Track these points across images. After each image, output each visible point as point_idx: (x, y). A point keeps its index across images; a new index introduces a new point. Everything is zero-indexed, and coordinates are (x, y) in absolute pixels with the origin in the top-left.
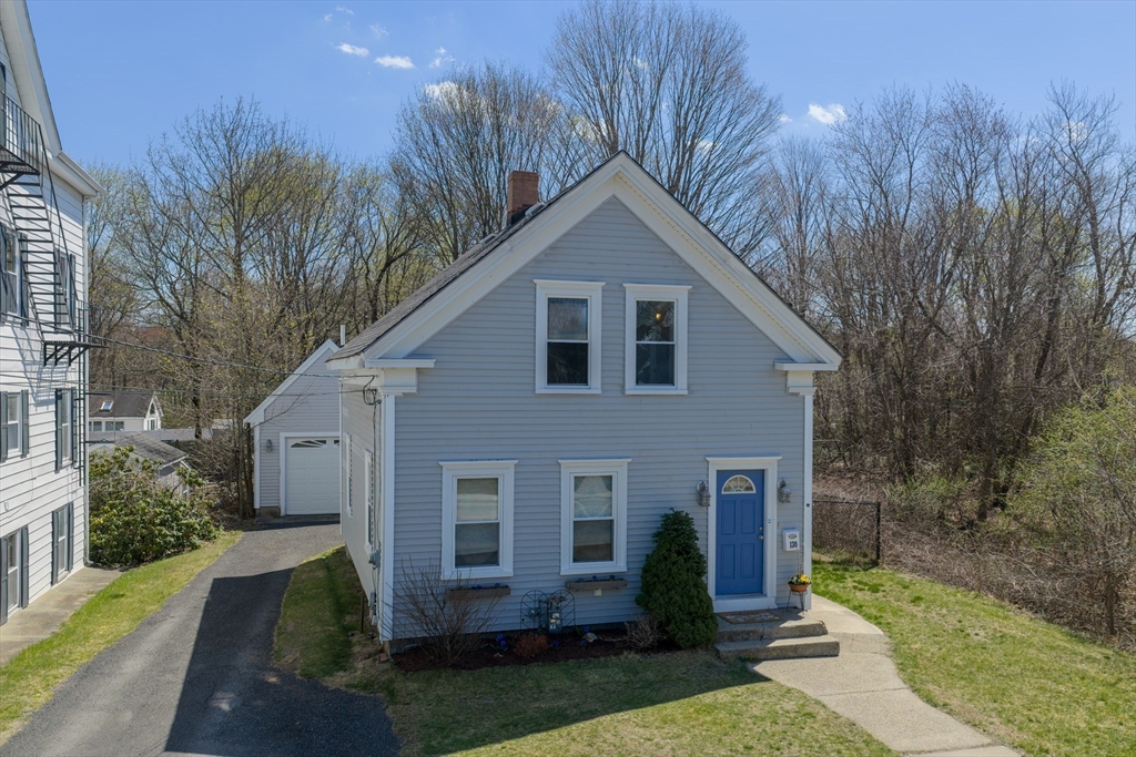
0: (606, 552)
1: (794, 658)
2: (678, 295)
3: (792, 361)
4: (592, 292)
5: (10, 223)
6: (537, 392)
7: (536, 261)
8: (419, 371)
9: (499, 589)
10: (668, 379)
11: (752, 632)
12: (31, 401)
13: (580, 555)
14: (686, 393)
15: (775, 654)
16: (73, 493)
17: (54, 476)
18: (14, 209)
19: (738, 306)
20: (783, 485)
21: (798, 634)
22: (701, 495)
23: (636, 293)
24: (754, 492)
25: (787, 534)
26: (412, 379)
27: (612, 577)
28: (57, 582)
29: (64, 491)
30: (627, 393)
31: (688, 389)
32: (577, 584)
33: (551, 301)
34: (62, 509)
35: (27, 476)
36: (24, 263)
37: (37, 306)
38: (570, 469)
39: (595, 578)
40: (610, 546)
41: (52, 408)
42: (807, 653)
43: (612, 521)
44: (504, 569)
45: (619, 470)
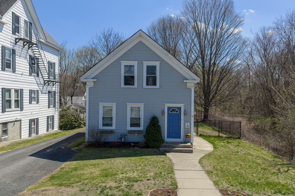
0: (138, 125)
1: (180, 152)
2: (157, 64)
3: (188, 80)
4: (135, 63)
5: (33, 55)
6: (121, 87)
7: (121, 56)
8: (94, 82)
9: (112, 132)
10: (154, 84)
11: (171, 146)
12: (40, 92)
13: (132, 125)
14: (159, 88)
15: (174, 151)
16: (54, 113)
17: (48, 109)
18: (34, 52)
19: (173, 66)
20: (185, 111)
21: (183, 147)
22: (163, 112)
23: (146, 64)
24: (178, 113)
25: (186, 123)
26: (93, 84)
27: (139, 131)
28: (48, 131)
29: (51, 112)
30: (144, 87)
31: (160, 87)
32: (131, 132)
33: (125, 66)
34: (51, 116)
35: (38, 108)
36: (38, 64)
37: (42, 73)
38: (129, 106)
39: (135, 131)
40: (139, 124)
41: (48, 94)
42: (184, 152)
43: (140, 118)
44: (114, 127)
45: (142, 106)
